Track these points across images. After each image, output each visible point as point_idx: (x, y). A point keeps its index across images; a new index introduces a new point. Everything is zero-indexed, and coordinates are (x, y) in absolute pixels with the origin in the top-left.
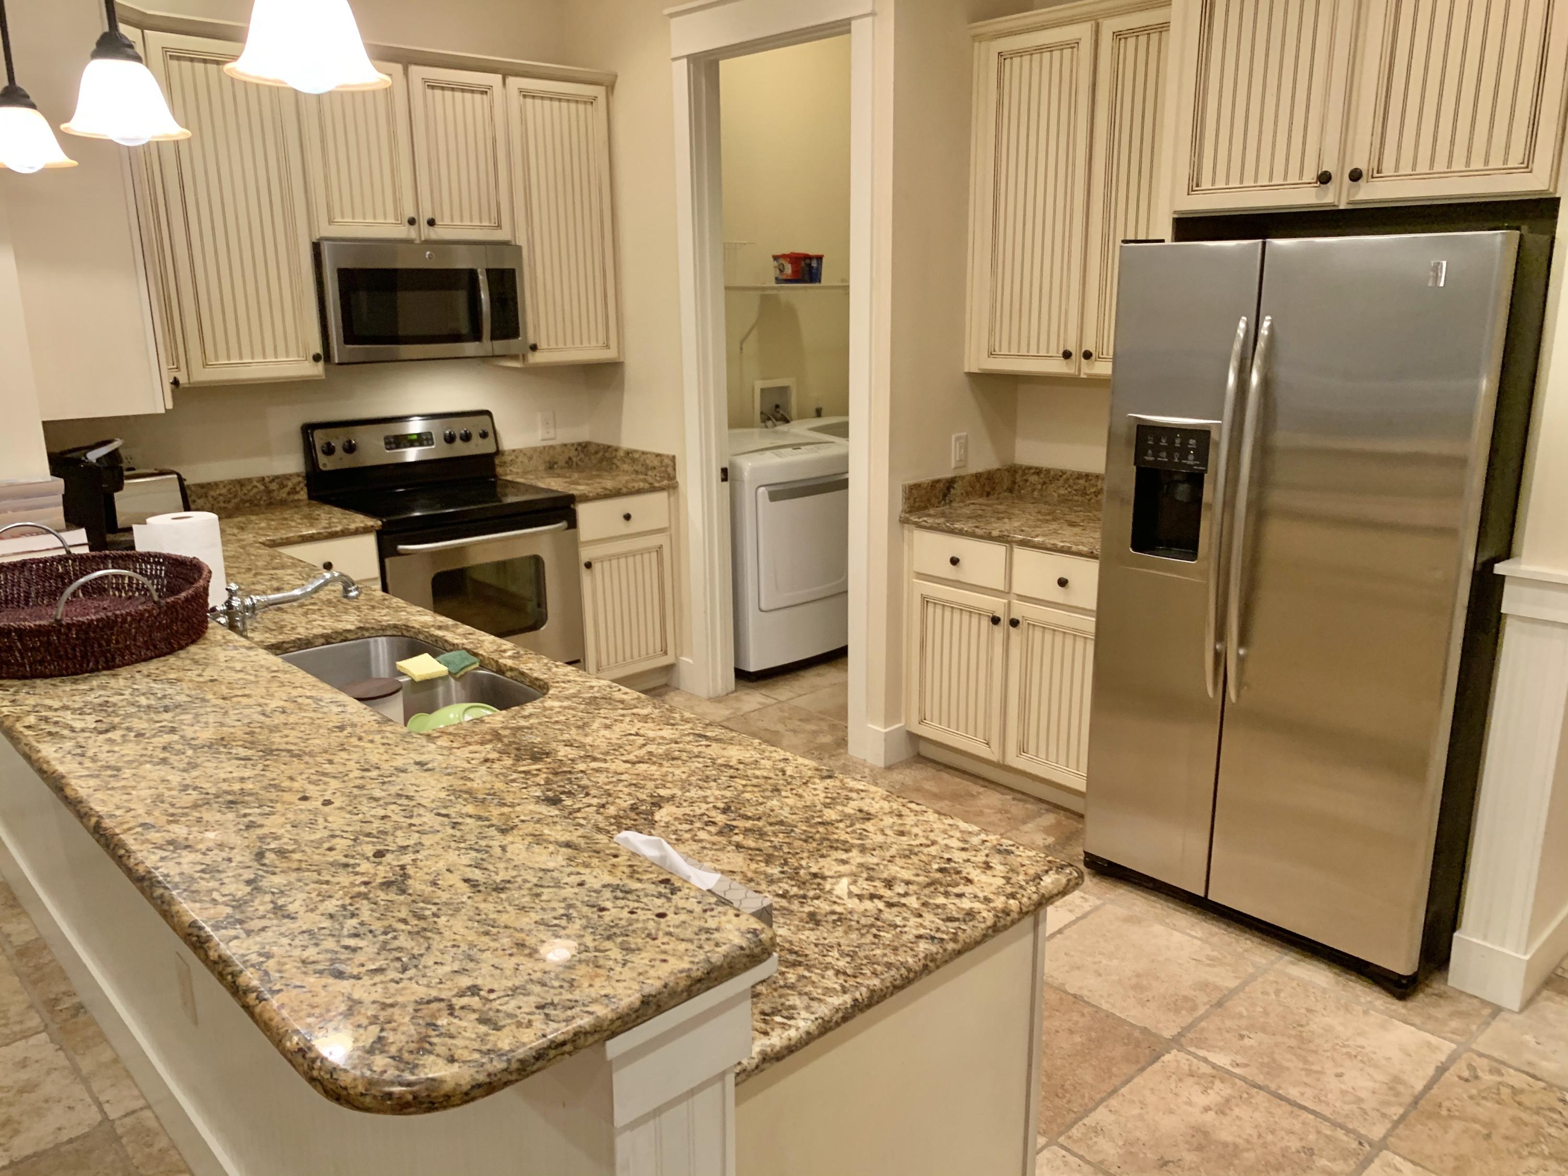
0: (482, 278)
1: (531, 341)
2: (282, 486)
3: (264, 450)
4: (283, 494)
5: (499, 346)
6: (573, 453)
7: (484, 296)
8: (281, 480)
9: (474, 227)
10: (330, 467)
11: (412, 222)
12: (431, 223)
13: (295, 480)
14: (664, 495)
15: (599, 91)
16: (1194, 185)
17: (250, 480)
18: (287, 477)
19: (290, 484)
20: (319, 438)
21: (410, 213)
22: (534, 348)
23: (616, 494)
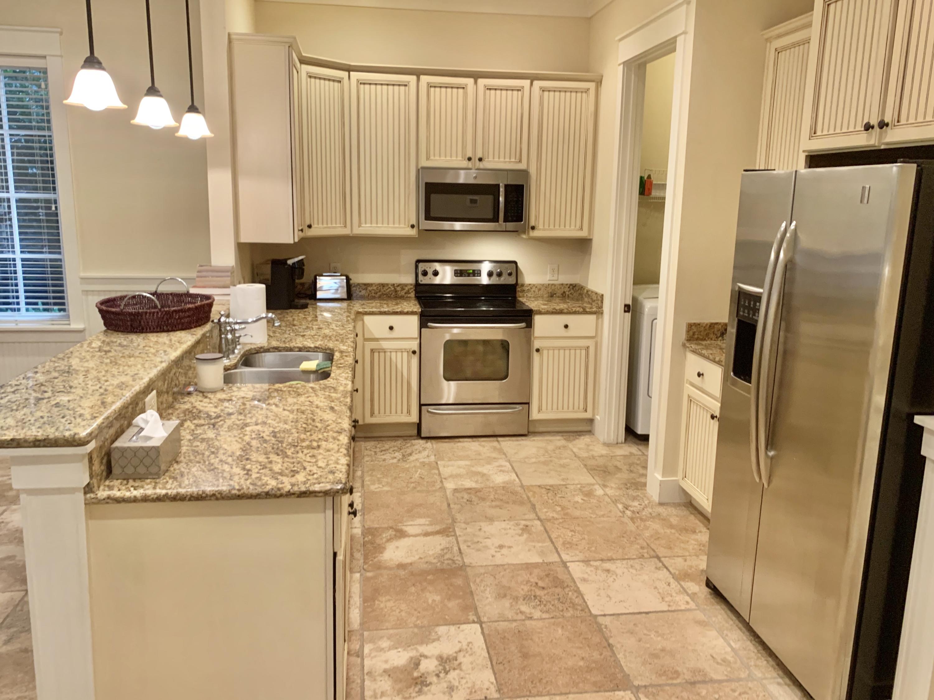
0: (502, 190)
1: (532, 223)
2: (403, 289)
3: (397, 271)
4: (403, 293)
5: (511, 225)
6: (567, 289)
7: (502, 199)
8: (403, 286)
9: (505, 162)
10: (424, 282)
11: (470, 159)
12: (480, 160)
13: (409, 287)
14: (593, 317)
15: (592, 86)
16: (814, 132)
17: (387, 284)
18: (406, 285)
19: (407, 289)
20: (422, 266)
21: (469, 154)
22: (533, 228)
23: (561, 312)
